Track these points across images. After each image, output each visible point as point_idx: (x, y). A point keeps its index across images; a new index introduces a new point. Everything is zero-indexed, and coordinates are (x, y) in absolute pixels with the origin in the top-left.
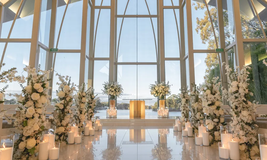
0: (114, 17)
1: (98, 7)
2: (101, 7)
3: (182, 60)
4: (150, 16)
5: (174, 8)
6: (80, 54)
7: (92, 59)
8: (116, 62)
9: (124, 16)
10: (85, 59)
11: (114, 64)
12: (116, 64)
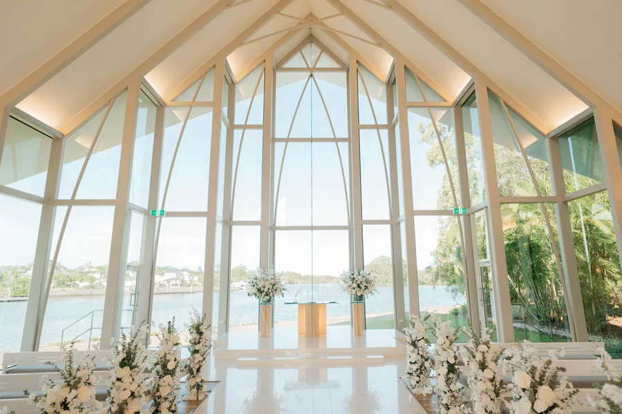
0: (269, 141)
1: (239, 127)
2: (245, 127)
3: (394, 224)
4: (336, 140)
5: (377, 127)
6: (206, 218)
7: (229, 223)
8: (272, 225)
9: (288, 140)
10: (215, 224)
11: (269, 228)
12: (273, 228)
